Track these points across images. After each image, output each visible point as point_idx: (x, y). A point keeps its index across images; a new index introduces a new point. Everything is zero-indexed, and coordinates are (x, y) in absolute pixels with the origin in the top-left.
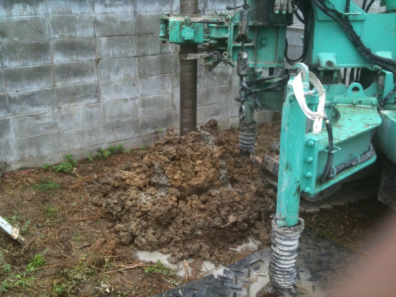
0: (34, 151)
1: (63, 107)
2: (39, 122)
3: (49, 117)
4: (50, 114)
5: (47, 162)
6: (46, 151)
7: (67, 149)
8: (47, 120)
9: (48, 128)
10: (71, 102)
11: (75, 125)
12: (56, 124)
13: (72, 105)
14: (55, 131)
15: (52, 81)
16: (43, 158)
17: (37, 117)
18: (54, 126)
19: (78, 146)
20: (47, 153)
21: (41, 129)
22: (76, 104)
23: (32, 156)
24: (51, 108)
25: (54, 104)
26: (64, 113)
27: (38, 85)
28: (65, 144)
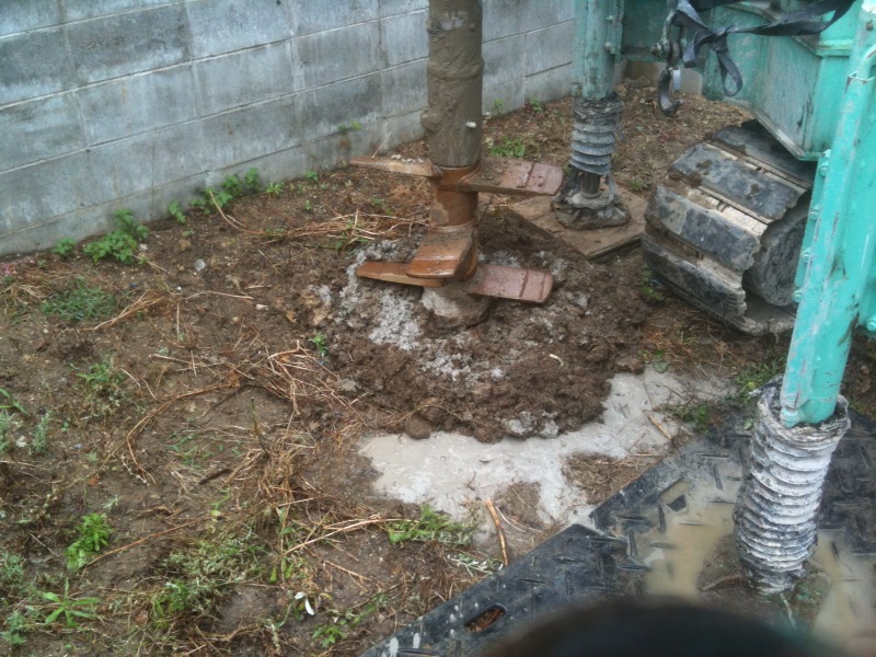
0: (26, 209)
1: (91, 79)
2: (30, 127)
3: (57, 111)
4: (58, 101)
5: (66, 235)
6: (59, 207)
7: (114, 195)
8: (54, 120)
9: (57, 143)
10: (111, 63)
11: (129, 126)
12: (78, 128)
13: (116, 71)
14: (78, 149)
15: (53, 7)
16: (54, 223)
17: (25, 114)
18: (73, 133)
19: (143, 185)
20: (62, 211)
21: (39, 145)
22: (127, 67)
23: (23, 222)
24: (59, 85)
25: (67, 74)
26: (96, 95)
27: (17, 21)
28: (109, 182)
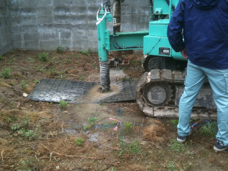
1: (90, 31)
2: (81, 35)
3: (84, 34)
4: (85, 33)
6: (82, 47)
7: (90, 47)
8: (84, 35)
9: (84, 38)
10: (93, 29)
11: (94, 38)
12: (87, 37)
13: (93, 31)
14: (86, 40)
15: (86, 21)
16: (81, 49)
17: (80, 33)
18: (86, 37)
19: (94, 47)
20: (83, 47)
21: (81, 38)
22: (95, 30)
23: (77, 47)
24: (85, 31)
25: (87, 30)
26: (90, 33)
27: (81, 22)
28: (89, 45)
